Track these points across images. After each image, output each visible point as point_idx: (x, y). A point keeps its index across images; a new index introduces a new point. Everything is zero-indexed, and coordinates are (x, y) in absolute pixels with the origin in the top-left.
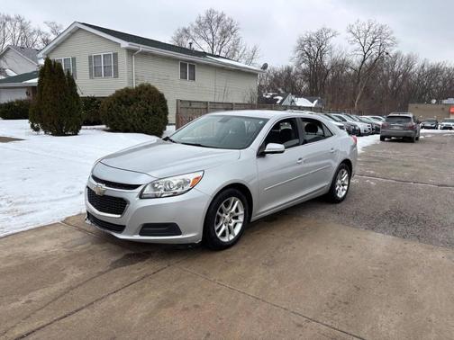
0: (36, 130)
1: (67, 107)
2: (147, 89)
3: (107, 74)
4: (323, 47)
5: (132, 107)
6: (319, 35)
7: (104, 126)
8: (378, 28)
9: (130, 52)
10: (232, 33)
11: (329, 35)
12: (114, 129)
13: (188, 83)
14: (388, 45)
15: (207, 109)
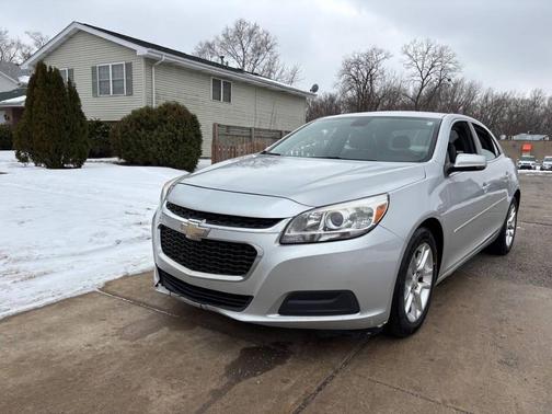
0: (24, 160)
1: (67, 128)
2: (175, 109)
3: (117, 91)
4: (374, 70)
5: (155, 133)
6: (369, 56)
7: (116, 159)
8: (438, 49)
9: (150, 61)
10: (268, 50)
11: (381, 56)
12: (130, 162)
13: (222, 105)
14: (450, 70)
15: (250, 137)
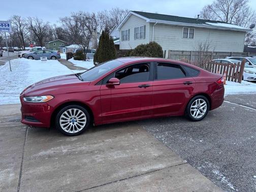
3: (141, 37)
9: (152, 24)
13: (188, 40)
15: (190, 55)
